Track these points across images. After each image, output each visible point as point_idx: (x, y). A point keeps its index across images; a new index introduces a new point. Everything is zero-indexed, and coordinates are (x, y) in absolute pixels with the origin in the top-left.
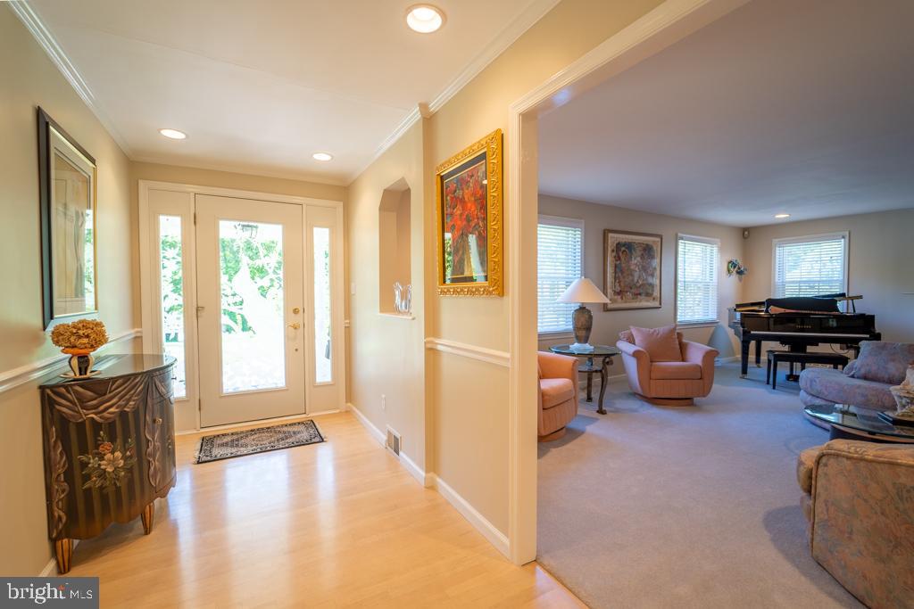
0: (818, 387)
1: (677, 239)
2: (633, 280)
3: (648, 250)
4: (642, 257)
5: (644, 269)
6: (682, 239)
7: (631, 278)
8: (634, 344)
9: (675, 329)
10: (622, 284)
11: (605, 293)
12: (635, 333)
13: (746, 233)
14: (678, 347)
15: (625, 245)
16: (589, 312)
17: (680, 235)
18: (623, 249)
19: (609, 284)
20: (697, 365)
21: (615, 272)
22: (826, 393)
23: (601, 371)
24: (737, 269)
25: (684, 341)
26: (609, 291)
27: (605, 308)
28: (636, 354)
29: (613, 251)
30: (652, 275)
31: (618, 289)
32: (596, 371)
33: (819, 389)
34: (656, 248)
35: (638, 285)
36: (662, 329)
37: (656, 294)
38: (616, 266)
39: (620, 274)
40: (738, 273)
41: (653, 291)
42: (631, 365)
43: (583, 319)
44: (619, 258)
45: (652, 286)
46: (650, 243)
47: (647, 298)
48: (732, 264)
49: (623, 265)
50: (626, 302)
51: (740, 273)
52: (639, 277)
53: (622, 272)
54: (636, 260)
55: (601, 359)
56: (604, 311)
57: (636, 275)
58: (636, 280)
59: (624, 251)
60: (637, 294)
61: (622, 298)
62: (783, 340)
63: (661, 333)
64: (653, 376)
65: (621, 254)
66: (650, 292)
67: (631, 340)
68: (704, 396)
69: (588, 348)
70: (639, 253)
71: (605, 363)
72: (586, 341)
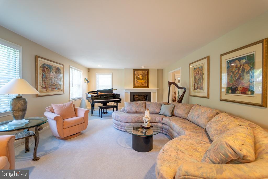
0: (119, 118)
1: (69, 68)
2: (52, 82)
3: (58, 70)
4: (56, 72)
5: (57, 78)
6: (71, 68)
7: (50, 81)
8: (54, 113)
9: (72, 103)
10: (46, 84)
11: (37, 89)
12: (54, 107)
13: (89, 70)
14: (74, 110)
15: (47, 65)
16: (24, 99)
17: (70, 66)
18: (46, 67)
19: (39, 84)
20: (83, 117)
21: (42, 78)
22: (122, 120)
23: (34, 135)
24: (87, 81)
25: (75, 107)
26: (39, 87)
27: (37, 96)
28: (56, 119)
29: (41, 67)
30: (60, 81)
31: (44, 86)
32: (31, 136)
33: (120, 118)
34: (62, 70)
35: (54, 84)
36: (67, 104)
37: (62, 88)
38: (43, 75)
39: (45, 79)
40: (87, 82)
41: (61, 87)
42: (53, 124)
43: (19, 105)
44: (44, 71)
45: (60, 85)
46: (59, 67)
47: (59, 90)
48: (86, 79)
49: (47, 75)
50: (48, 92)
51: (88, 82)
52: (55, 81)
53: (46, 78)
54: (52, 74)
55: (35, 128)
56: (36, 97)
57: (53, 80)
58: (53, 82)
59: (47, 68)
60: (54, 89)
61: (46, 90)
62: (101, 102)
63: (67, 105)
64: (64, 127)
65: (45, 70)
66: (60, 88)
67: (52, 111)
68: (85, 129)
69: (24, 122)
70: (55, 71)
71: (37, 130)
72: (22, 117)
